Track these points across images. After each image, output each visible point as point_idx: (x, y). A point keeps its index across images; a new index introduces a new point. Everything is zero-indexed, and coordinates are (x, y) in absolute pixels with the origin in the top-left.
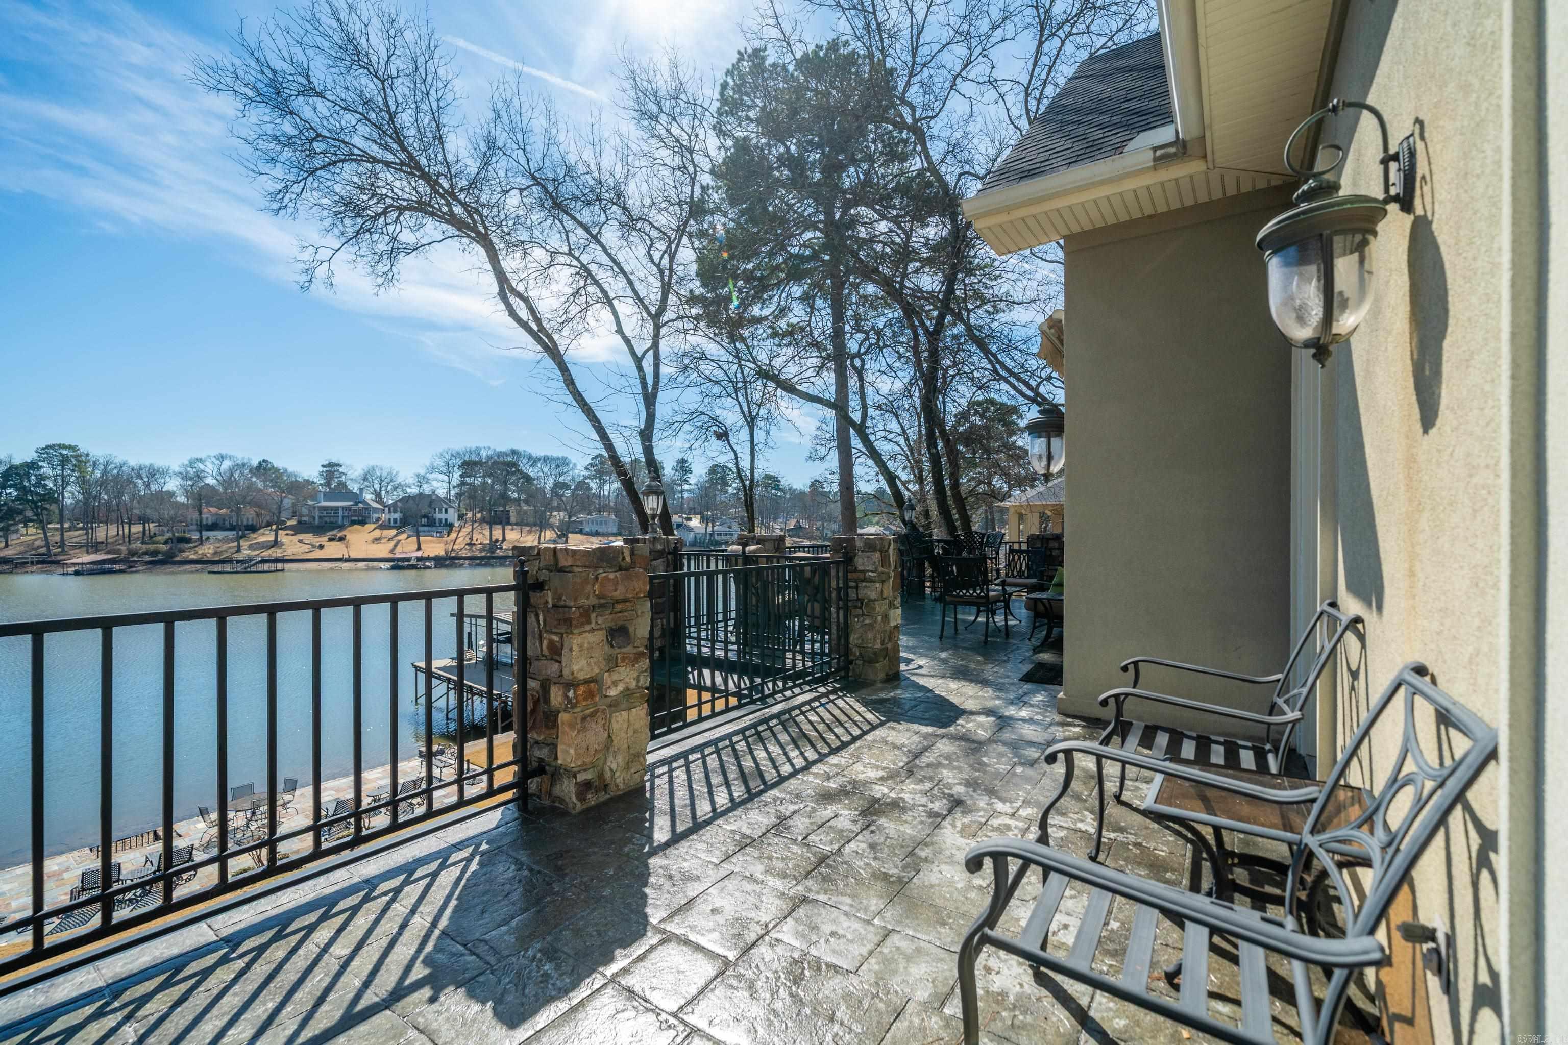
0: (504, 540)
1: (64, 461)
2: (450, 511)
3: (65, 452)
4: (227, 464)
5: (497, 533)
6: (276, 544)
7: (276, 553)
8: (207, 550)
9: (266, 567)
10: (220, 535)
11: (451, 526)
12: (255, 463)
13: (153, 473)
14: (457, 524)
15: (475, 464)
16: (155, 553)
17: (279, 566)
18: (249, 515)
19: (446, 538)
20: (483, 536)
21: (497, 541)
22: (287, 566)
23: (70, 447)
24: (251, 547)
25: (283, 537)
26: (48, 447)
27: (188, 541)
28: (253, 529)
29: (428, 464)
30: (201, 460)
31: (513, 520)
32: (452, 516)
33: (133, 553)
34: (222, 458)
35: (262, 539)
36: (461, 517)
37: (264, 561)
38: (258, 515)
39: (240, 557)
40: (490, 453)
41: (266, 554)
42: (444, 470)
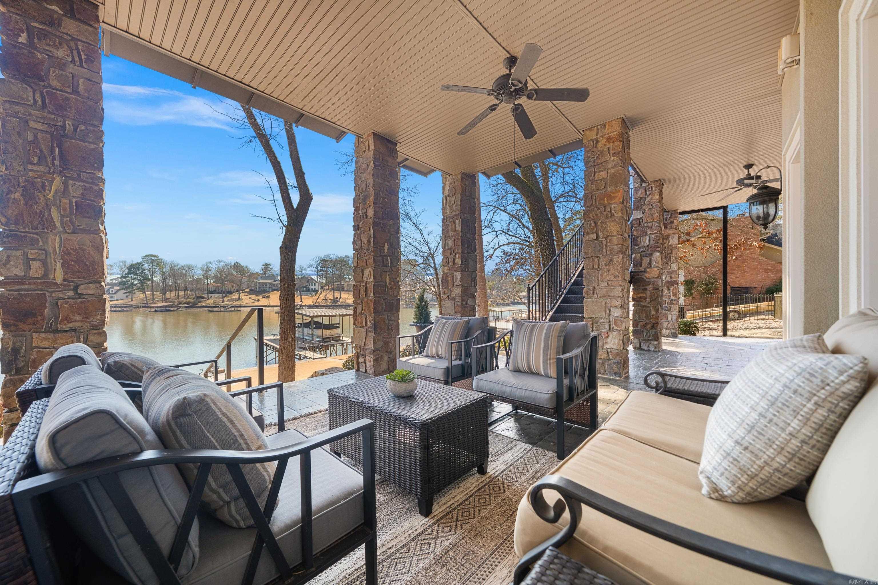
0: (341, 298)
1: (153, 261)
2: (317, 284)
3: (153, 258)
4: (222, 264)
5: (337, 294)
6: (239, 299)
7: (239, 303)
8: (210, 302)
9: (233, 309)
10: (216, 295)
11: (317, 291)
12: (233, 264)
13: (190, 268)
14: (320, 291)
15: (327, 261)
16: (189, 303)
17: (239, 309)
18: (228, 286)
19: (314, 297)
20: (330, 297)
21: (337, 298)
22: (242, 309)
23: (155, 256)
24: (228, 300)
25: (242, 296)
26: (146, 256)
27: (203, 298)
28: (231, 293)
29: (308, 263)
30: (210, 263)
31: (345, 289)
32: (317, 287)
33: (180, 303)
34: (220, 261)
35: (234, 297)
36: (322, 287)
37: (233, 307)
38: (233, 286)
39: (222, 304)
40: (335, 257)
41: (235, 303)
42: (315, 266)
